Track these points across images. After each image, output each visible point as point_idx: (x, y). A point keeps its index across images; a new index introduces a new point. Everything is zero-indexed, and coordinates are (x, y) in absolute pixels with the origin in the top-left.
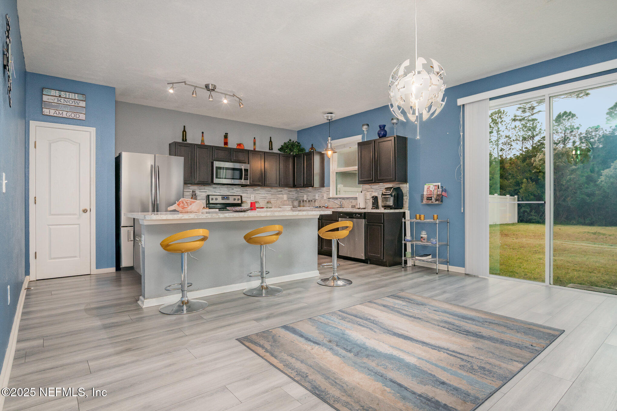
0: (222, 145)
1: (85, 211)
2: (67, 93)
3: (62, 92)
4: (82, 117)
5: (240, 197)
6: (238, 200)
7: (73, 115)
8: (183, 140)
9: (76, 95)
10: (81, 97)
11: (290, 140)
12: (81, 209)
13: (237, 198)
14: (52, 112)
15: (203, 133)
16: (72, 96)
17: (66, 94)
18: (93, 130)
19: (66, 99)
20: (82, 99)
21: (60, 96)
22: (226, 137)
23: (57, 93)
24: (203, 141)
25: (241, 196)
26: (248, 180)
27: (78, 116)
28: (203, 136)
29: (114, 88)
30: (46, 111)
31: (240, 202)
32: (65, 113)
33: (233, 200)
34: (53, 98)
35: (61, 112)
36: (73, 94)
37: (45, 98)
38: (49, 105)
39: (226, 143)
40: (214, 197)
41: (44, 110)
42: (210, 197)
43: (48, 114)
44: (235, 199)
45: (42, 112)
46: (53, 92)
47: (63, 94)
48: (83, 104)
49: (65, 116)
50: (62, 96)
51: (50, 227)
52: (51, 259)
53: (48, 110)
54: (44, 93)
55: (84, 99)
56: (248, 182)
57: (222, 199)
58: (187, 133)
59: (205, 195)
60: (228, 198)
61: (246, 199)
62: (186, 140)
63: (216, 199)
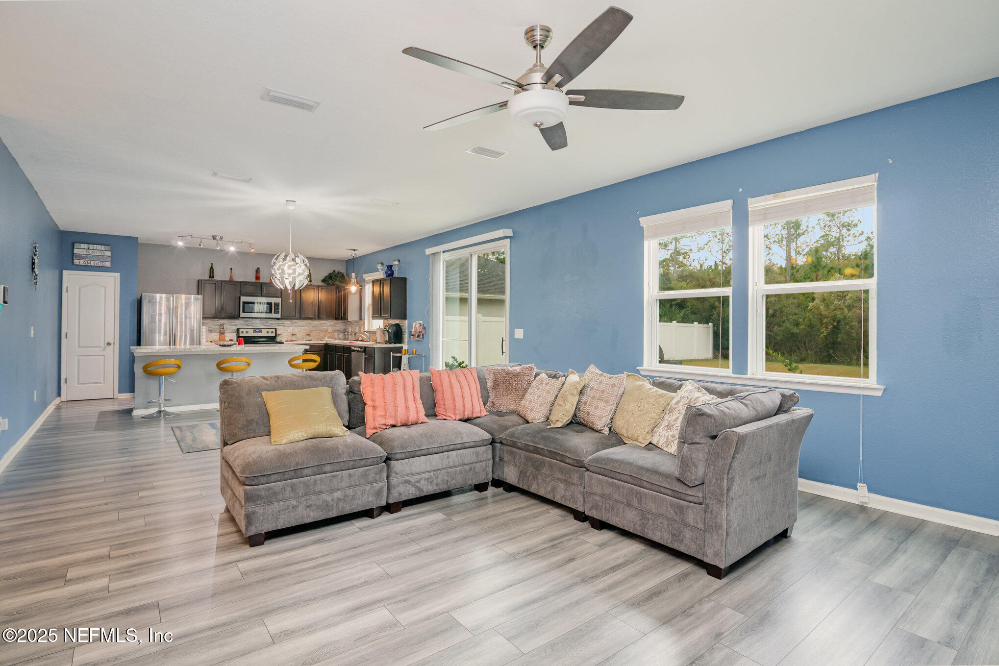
0: (254, 280)
1: (109, 344)
2: (95, 246)
3: (90, 245)
4: (108, 264)
5: (274, 330)
6: (272, 332)
7: (99, 264)
8: (210, 277)
9: (103, 246)
11: (334, 271)
12: (106, 343)
13: (270, 331)
14: (82, 262)
15: (231, 269)
16: (99, 247)
17: (93, 247)
18: (118, 275)
19: (93, 251)
20: (108, 249)
21: (88, 249)
22: (258, 271)
23: (86, 246)
24: (231, 277)
25: (276, 329)
26: (279, 313)
27: (104, 264)
28: (231, 272)
29: (137, 238)
31: (274, 335)
32: (92, 262)
33: (265, 333)
34: (83, 250)
35: (89, 262)
36: (100, 246)
37: (76, 251)
38: (80, 257)
39: (257, 278)
40: (245, 331)
41: (75, 261)
42: (241, 330)
43: (78, 264)
44: (268, 332)
45: (73, 262)
46: (83, 246)
47: (91, 246)
48: (109, 254)
49: (93, 265)
50: (90, 248)
51: (80, 357)
52: (80, 384)
53: (78, 261)
54: (75, 247)
55: (110, 250)
56: (279, 316)
57: (255, 331)
58: (214, 270)
59: (235, 328)
60: (260, 331)
61: (281, 332)
62: (213, 277)
63: (247, 332)
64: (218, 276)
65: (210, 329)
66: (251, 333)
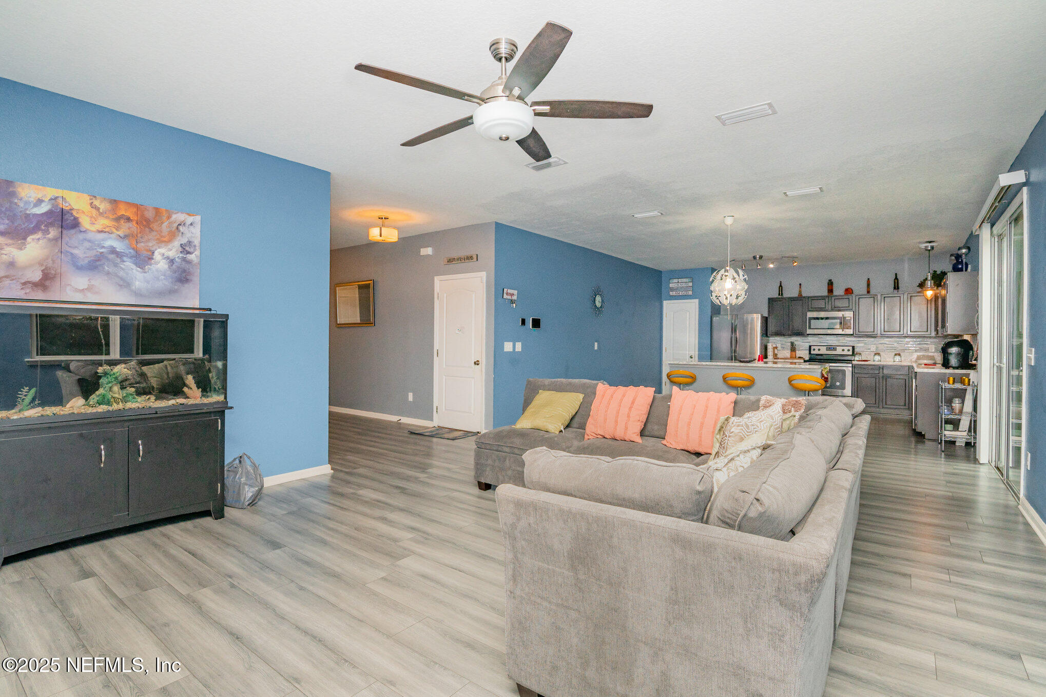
0: (825, 293)
1: (691, 357)
3: (679, 279)
4: (690, 293)
5: (851, 348)
6: (849, 350)
7: (685, 293)
8: (780, 295)
10: (687, 280)
12: (689, 356)
13: (846, 348)
14: (674, 293)
15: (800, 284)
16: (684, 280)
17: (681, 280)
18: (697, 301)
19: (682, 283)
22: (830, 283)
23: (677, 280)
24: (800, 292)
25: (853, 347)
26: (851, 329)
27: (688, 293)
28: (800, 288)
30: (671, 293)
32: (681, 293)
33: (841, 350)
34: (674, 284)
35: (678, 292)
37: (671, 285)
38: (672, 289)
39: (829, 291)
40: (817, 348)
42: (812, 348)
43: (672, 295)
44: (843, 350)
45: (669, 294)
46: (675, 281)
48: (691, 284)
49: (681, 295)
50: (679, 282)
53: (672, 293)
54: (671, 282)
55: (691, 281)
56: (851, 332)
57: (827, 349)
58: (783, 288)
59: (807, 345)
60: (835, 349)
61: (862, 350)
62: (782, 295)
63: (819, 350)
64: (787, 294)
65: (783, 346)
66: (823, 351)
